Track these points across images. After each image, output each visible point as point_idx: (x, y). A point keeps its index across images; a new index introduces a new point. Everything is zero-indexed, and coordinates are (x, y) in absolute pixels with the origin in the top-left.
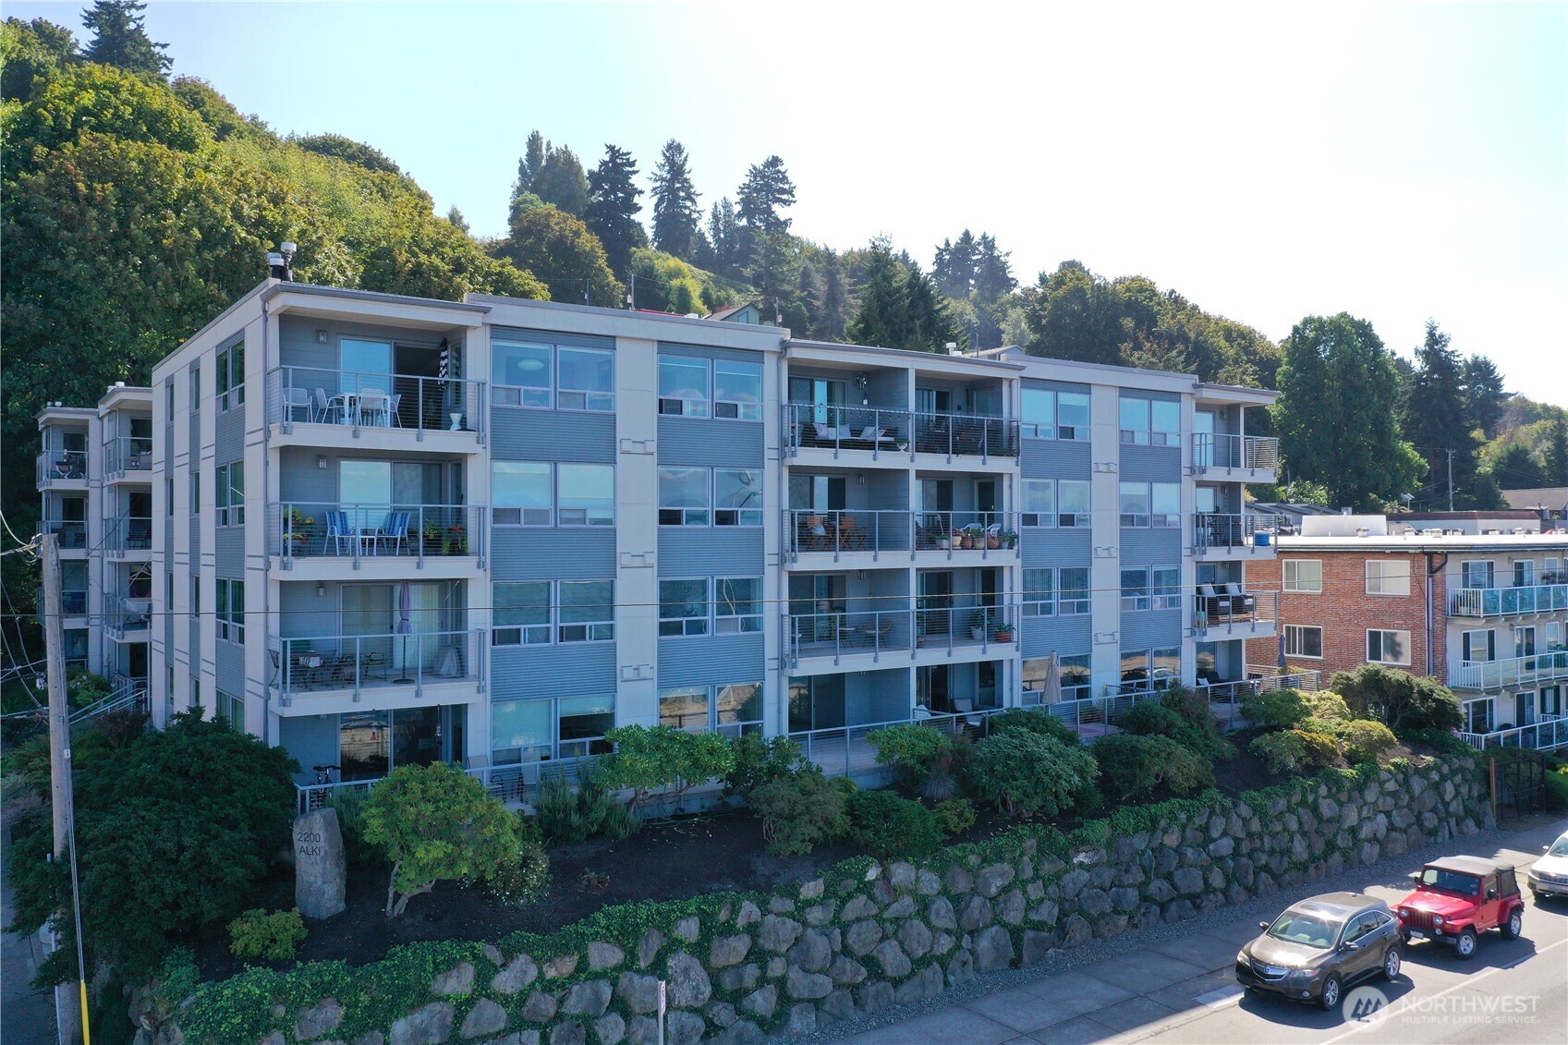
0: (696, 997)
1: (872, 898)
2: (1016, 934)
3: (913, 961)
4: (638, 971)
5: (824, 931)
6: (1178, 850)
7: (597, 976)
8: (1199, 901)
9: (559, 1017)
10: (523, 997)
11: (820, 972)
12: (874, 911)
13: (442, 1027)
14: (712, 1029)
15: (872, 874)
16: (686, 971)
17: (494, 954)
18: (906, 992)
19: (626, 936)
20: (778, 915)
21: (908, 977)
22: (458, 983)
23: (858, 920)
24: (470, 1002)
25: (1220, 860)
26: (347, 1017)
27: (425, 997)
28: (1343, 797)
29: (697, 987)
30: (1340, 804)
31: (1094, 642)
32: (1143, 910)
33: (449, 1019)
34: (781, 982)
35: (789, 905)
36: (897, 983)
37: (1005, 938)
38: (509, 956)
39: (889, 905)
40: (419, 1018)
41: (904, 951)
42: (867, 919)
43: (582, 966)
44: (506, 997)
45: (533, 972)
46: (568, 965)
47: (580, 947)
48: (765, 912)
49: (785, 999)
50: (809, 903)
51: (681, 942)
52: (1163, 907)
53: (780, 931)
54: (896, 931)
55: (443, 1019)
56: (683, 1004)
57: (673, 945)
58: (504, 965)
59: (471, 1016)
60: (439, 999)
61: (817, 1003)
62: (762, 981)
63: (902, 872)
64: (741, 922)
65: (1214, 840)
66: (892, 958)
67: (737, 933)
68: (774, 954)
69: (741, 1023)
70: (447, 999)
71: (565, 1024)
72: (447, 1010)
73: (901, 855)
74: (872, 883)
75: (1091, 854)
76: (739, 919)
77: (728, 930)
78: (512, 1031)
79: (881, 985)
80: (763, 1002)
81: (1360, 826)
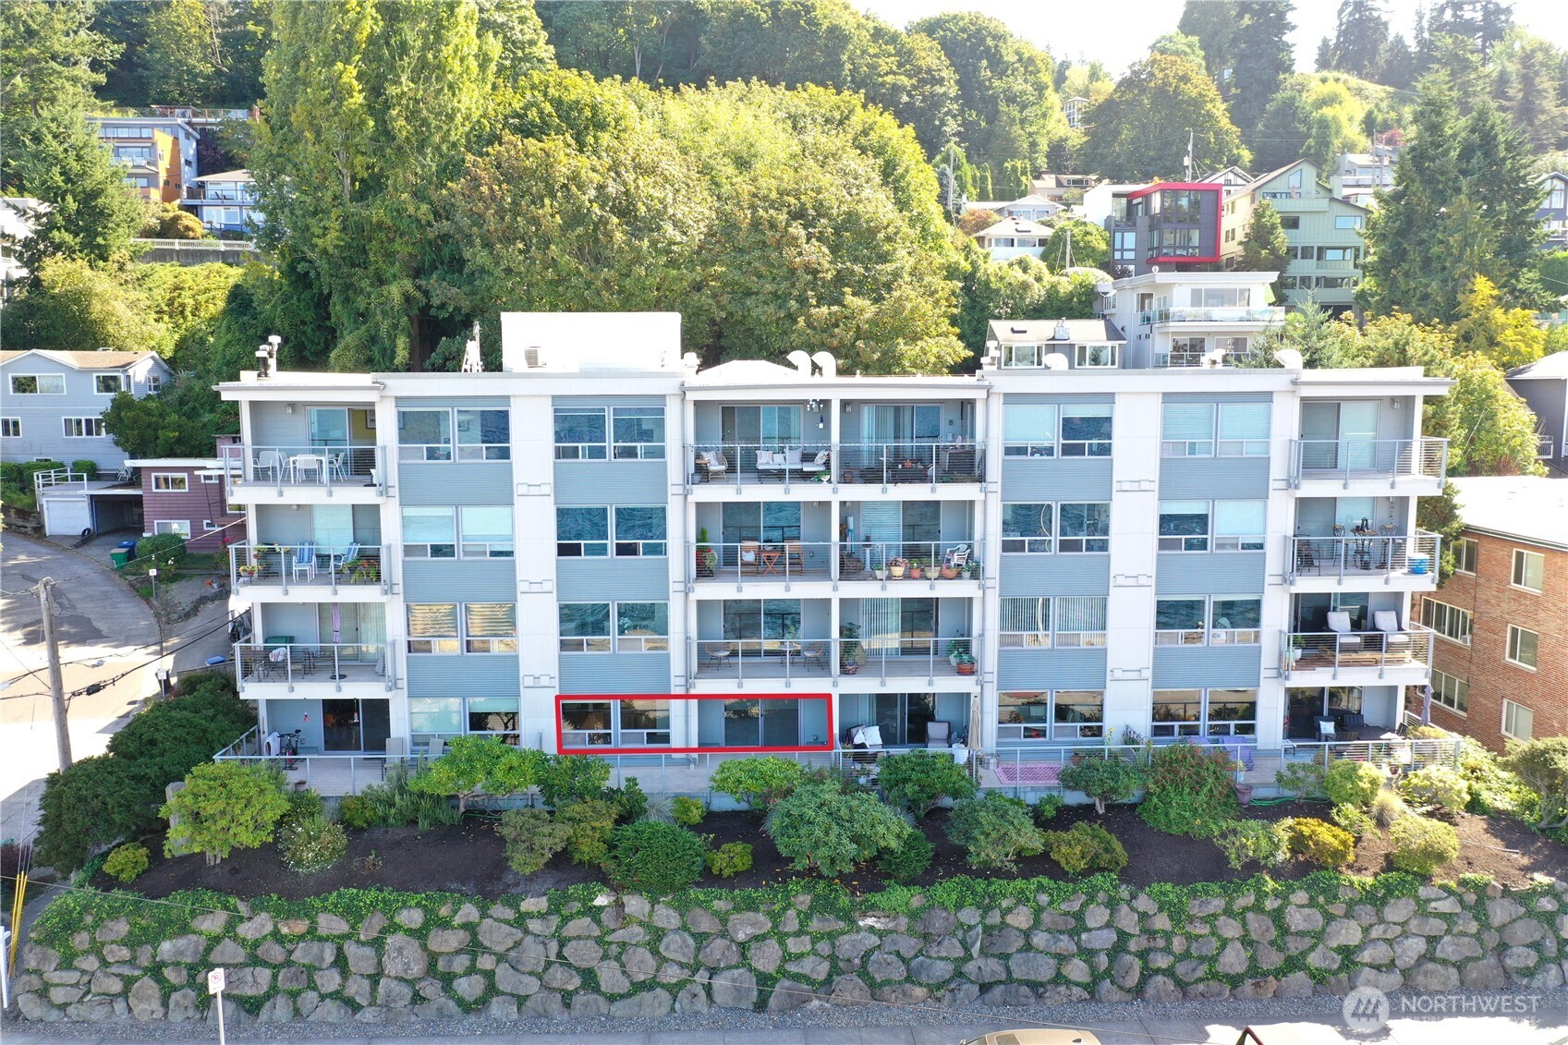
0: (406, 971)
1: (598, 922)
2: (765, 980)
3: (632, 983)
4: (358, 942)
5: (542, 940)
6: (1027, 934)
7: (321, 939)
8: (1041, 990)
9: (288, 963)
10: (256, 944)
11: (531, 973)
12: (597, 932)
13: (196, 952)
14: (417, 998)
15: (601, 900)
16: (400, 950)
17: (243, 908)
18: (619, 1009)
19: (353, 914)
20: (495, 920)
21: (622, 997)
22: (212, 923)
23: (579, 938)
24: (217, 940)
25: (1088, 954)
26: (130, 933)
27: (184, 929)
28: (1337, 909)
29: (408, 964)
30: (1329, 918)
31: (1108, 678)
32: (952, 986)
33: (201, 948)
34: (489, 975)
35: (509, 914)
36: (612, 999)
37: (750, 982)
38: (255, 910)
39: (614, 931)
40: (181, 942)
41: (624, 973)
42: (588, 938)
43: (312, 930)
44: (244, 940)
45: (269, 928)
46: (301, 926)
47: (310, 915)
48: (484, 915)
49: (491, 990)
50: (530, 915)
51: (400, 927)
52: (985, 988)
53: (497, 934)
54: (621, 954)
55: (197, 946)
56: (393, 973)
57: (393, 928)
58: (250, 919)
59: (219, 948)
60: (195, 933)
61: (521, 1000)
62: (471, 970)
63: (636, 904)
64: (457, 920)
65: (1088, 930)
66: (609, 976)
67: (453, 928)
68: (487, 950)
69: (444, 1000)
70: (201, 933)
71: (293, 969)
72: (203, 941)
73: (636, 889)
74: (601, 908)
75: (883, 920)
76: (457, 918)
77: (445, 925)
78: (247, 965)
79: (592, 997)
80: (468, 987)
81: (1360, 948)
